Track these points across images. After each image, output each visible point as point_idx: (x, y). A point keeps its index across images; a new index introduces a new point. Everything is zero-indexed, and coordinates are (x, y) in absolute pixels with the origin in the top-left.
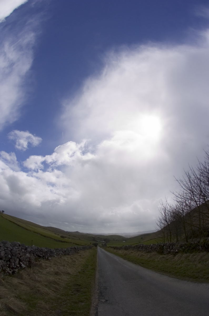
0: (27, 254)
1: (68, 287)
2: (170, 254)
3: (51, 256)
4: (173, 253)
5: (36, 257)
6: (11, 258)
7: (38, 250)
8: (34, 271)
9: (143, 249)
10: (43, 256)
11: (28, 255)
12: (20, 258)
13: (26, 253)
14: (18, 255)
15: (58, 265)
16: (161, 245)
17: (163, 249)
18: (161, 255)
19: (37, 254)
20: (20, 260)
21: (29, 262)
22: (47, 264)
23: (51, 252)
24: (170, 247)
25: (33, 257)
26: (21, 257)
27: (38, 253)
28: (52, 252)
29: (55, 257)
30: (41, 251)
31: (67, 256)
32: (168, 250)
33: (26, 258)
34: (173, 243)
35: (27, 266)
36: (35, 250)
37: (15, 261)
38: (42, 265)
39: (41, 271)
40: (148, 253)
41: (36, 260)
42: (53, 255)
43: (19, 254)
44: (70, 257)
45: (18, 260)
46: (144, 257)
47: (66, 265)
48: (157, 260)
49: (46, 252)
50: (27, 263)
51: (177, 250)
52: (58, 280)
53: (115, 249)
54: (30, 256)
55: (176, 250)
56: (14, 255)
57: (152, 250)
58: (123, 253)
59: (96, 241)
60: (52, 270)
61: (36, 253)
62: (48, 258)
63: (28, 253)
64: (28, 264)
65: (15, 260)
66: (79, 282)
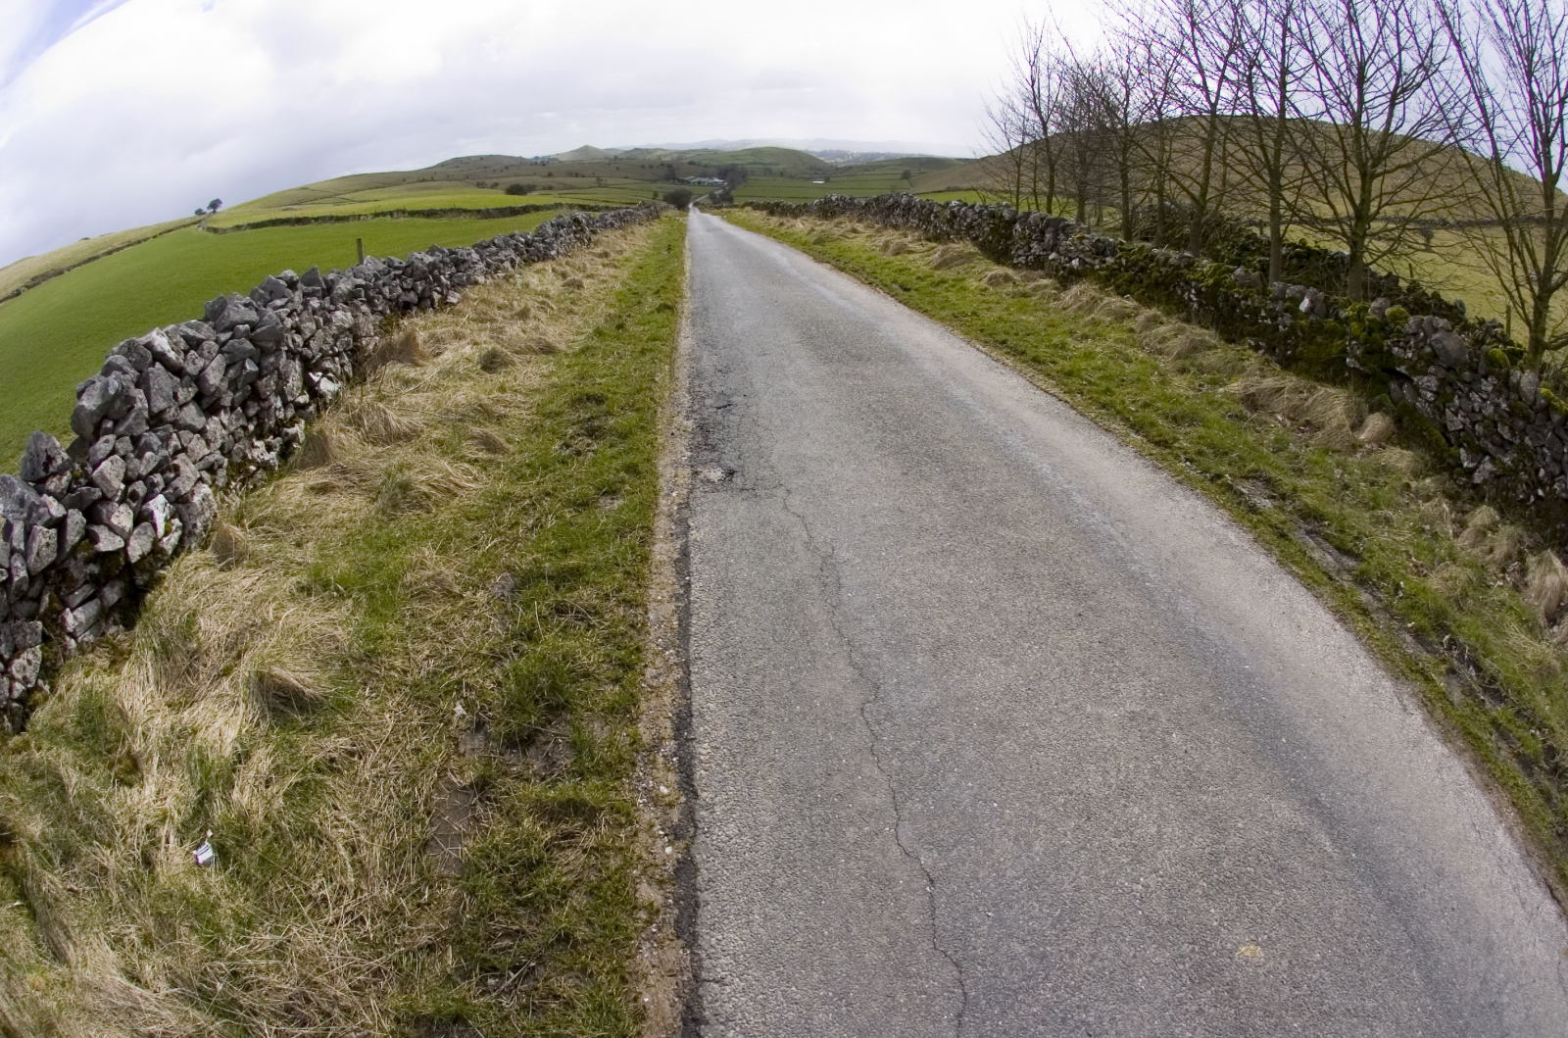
0: (338, 313)
1: (548, 423)
2: (1040, 272)
3: (455, 286)
4: (1057, 271)
5: (382, 313)
6: (260, 371)
7: (389, 272)
8: (379, 391)
9: (908, 221)
10: (421, 298)
11: (342, 317)
12: (307, 352)
13: (330, 311)
14: (294, 341)
15: (492, 320)
16: (1002, 216)
17: (1010, 237)
18: (998, 262)
19: (388, 295)
20: (308, 365)
21: (355, 352)
22: (439, 331)
23: (456, 266)
24: (1043, 233)
25: (372, 317)
26: (306, 344)
27: (391, 292)
28: (464, 261)
29: (476, 283)
30: (409, 271)
31: (539, 265)
32: (1034, 245)
33: (336, 338)
34: (1064, 220)
35: (348, 379)
36: (377, 278)
37: (282, 378)
38: (415, 338)
39: (412, 375)
40: (934, 244)
41: (385, 328)
42: (469, 277)
43: (299, 331)
44: (553, 270)
45: (297, 365)
46: (911, 257)
47: (533, 312)
48: (975, 284)
49: (433, 266)
50: (342, 365)
51: (1075, 262)
52: (496, 394)
53: (772, 213)
54: (355, 317)
55: (1071, 259)
56: (270, 345)
57: (952, 227)
58: (813, 230)
59: (683, 182)
60: (468, 350)
61: (380, 293)
62: (444, 297)
63: (340, 305)
64: (348, 369)
65: (279, 374)
66: (598, 380)
